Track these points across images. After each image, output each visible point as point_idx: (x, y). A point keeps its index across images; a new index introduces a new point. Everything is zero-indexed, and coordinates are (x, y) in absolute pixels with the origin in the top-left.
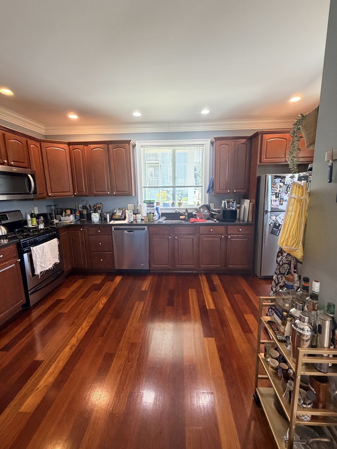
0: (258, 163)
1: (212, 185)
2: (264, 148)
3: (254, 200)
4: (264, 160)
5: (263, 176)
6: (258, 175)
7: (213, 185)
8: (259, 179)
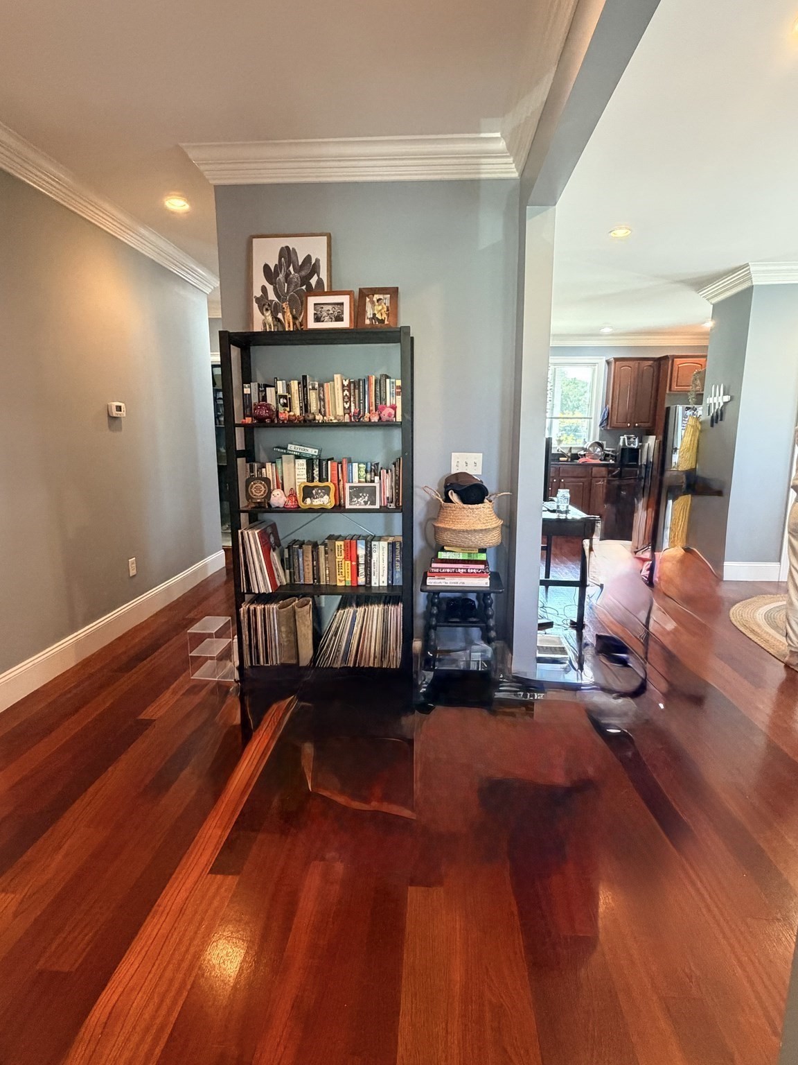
0: (668, 392)
1: (606, 417)
2: (675, 374)
3: (661, 437)
4: (675, 387)
5: (673, 407)
6: (666, 405)
7: (608, 416)
8: (668, 409)
